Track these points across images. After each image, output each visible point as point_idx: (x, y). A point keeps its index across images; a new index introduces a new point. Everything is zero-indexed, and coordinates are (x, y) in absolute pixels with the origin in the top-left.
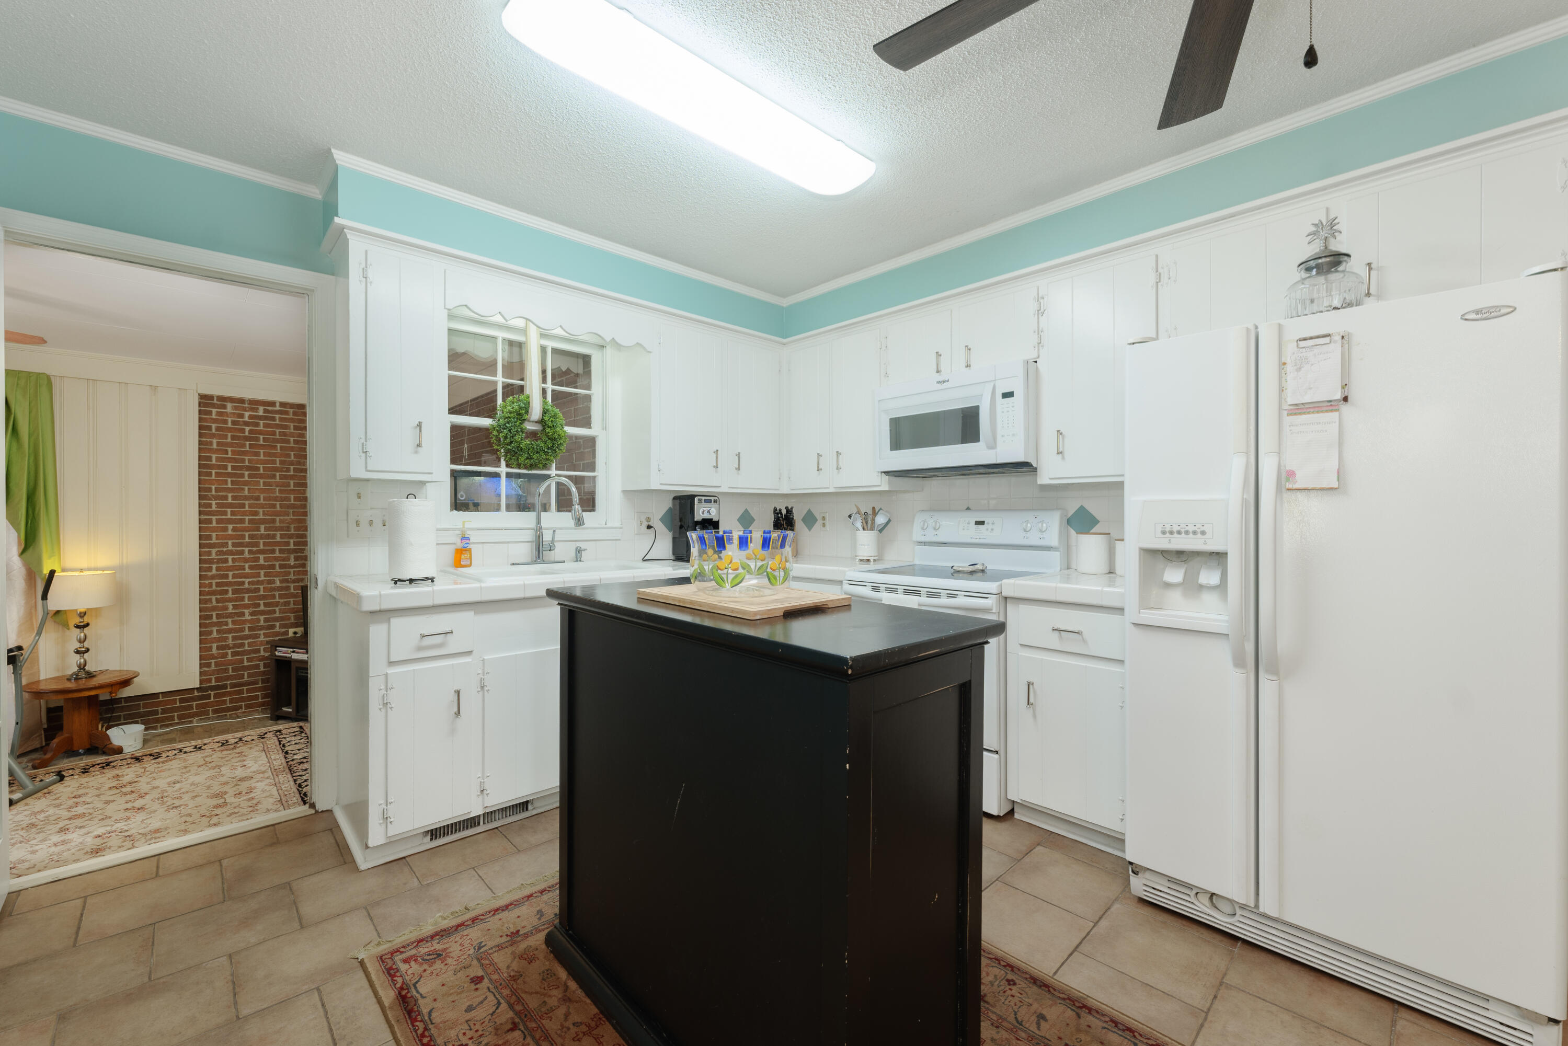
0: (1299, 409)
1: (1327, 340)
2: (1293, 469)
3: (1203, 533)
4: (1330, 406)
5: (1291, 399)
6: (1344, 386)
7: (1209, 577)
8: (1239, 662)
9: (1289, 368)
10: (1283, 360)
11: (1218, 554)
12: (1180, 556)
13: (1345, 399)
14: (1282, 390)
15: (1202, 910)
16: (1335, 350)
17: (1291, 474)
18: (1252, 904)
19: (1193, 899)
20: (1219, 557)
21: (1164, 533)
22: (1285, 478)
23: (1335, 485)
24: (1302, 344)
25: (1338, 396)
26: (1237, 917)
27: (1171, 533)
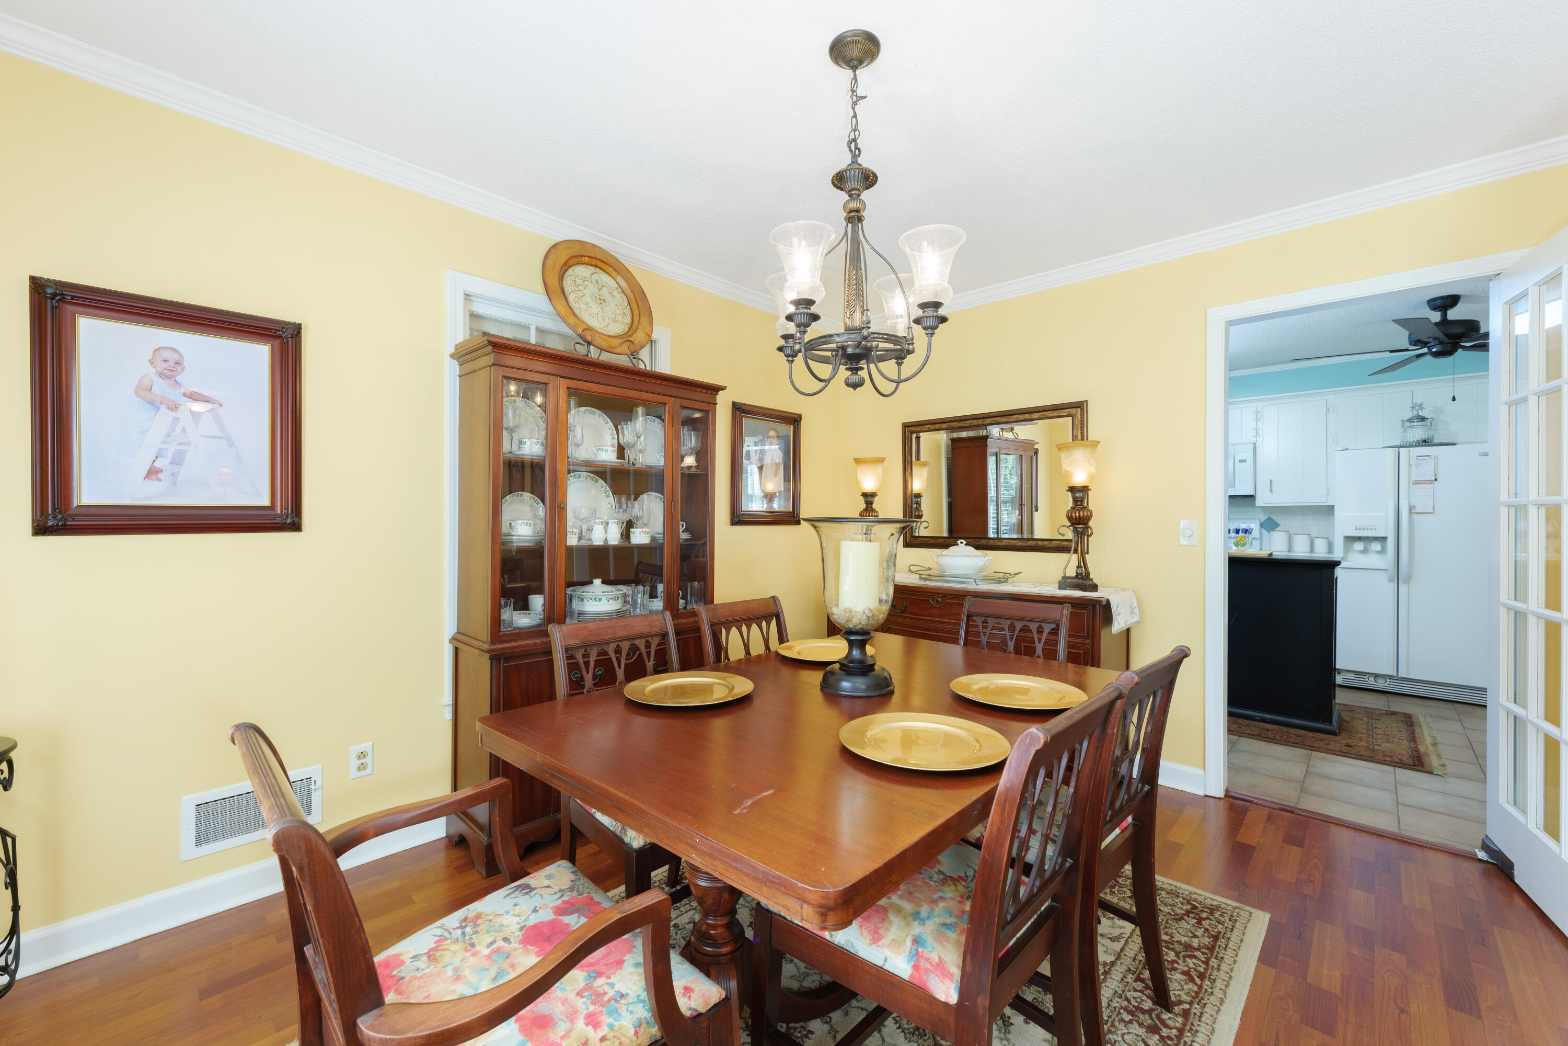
0: (1417, 483)
1: (1429, 457)
2: (1415, 505)
3: (1375, 529)
4: (1430, 482)
5: (1414, 479)
6: (1435, 475)
7: (1376, 546)
8: (1390, 581)
9: (1413, 466)
10: (1411, 463)
11: (1383, 538)
12: (1359, 539)
13: (1436, 480)
14: (1410, 475)
15: (1371, 683)
16: (1432, 461)
17: (1414, 507)
18: (1395, 675)
19: (1367, 680)
20: (1383, 539)
21: (1356, 529)
22: (1411, 509)
23: (1432, 511)
24: (1418, 458)
25: (1434, 479)
26: (1388, 683)
27: (1360, 529)
